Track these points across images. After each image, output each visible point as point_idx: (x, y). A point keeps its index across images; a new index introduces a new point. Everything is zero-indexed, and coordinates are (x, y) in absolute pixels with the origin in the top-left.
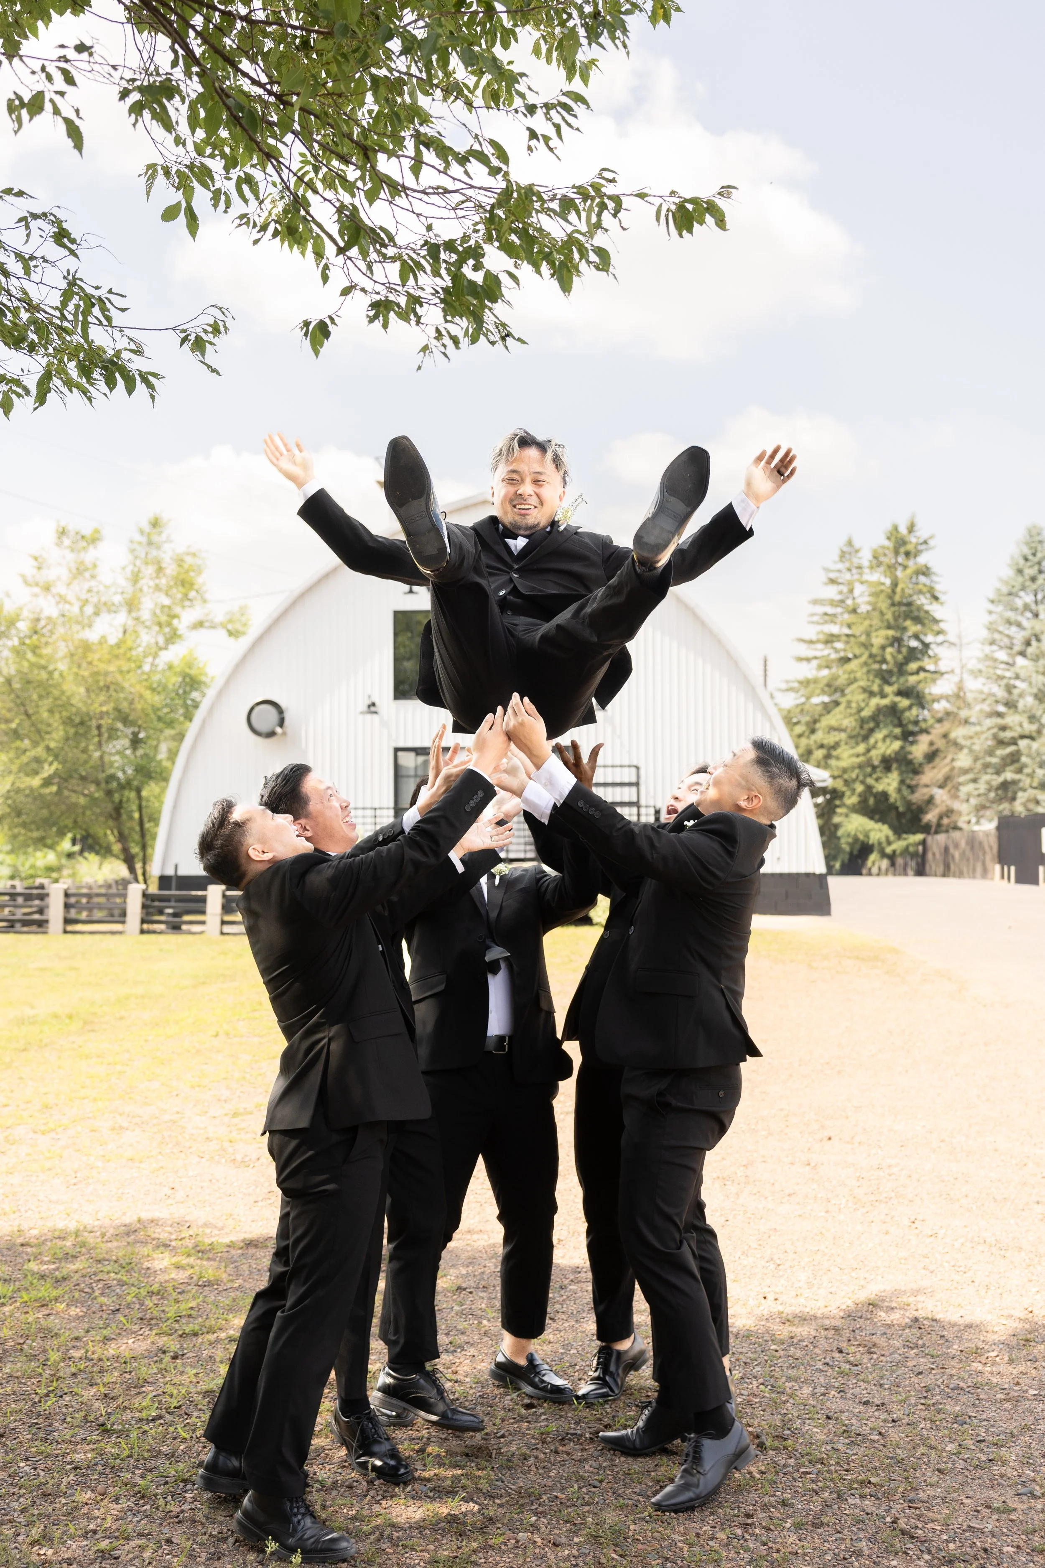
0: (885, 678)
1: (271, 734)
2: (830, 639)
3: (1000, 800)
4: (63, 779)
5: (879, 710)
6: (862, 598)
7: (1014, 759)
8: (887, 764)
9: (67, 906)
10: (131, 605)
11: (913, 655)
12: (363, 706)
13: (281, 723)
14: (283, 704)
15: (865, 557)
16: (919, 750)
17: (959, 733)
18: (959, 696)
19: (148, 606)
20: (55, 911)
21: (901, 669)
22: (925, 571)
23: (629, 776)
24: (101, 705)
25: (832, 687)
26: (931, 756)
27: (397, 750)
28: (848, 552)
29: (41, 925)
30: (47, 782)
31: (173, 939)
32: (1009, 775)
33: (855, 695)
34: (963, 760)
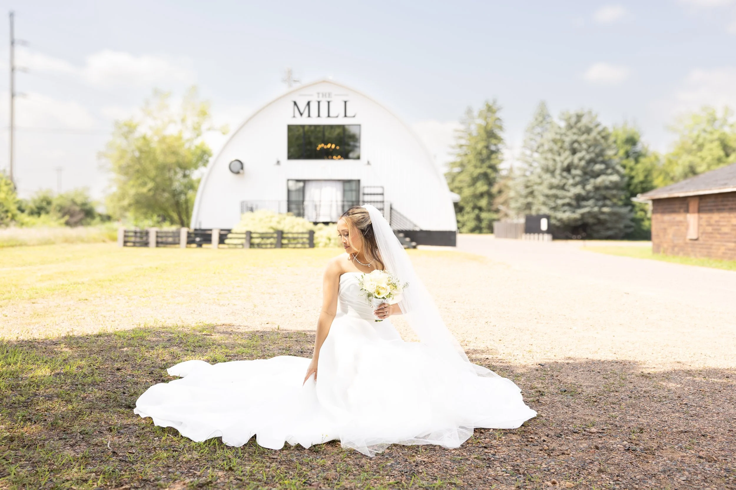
0: (483, 161)
1: (238, 173)
2: (461, 146)
3: (525, 209)
4: (156, 189)
5: (480, 174)
6: (474, 129)
7: (532, 193)
8: (482, 195)
9: (157, 237)
10: (183, 121)
11: (493, 152)
12: (275, 162)
13: (242, 168)
14: (242, 161)
15: (476, 113)
16: (495, 189)
17: (510, 183)
18: (511, 170)
19: (190, 122)
20: (152, 239)
21: (489, 158)
22: (499, 119)
23: (379, 191)
24: (171, 160)
25: (462, 165)
26: (500, 192)
27: (288, 180)
28: (469, 111)
29: (146, 244)
30: (150, 190)
31: (199, 249)
32: (530, 199)
33: (470, 168)
34: (512, 194)
